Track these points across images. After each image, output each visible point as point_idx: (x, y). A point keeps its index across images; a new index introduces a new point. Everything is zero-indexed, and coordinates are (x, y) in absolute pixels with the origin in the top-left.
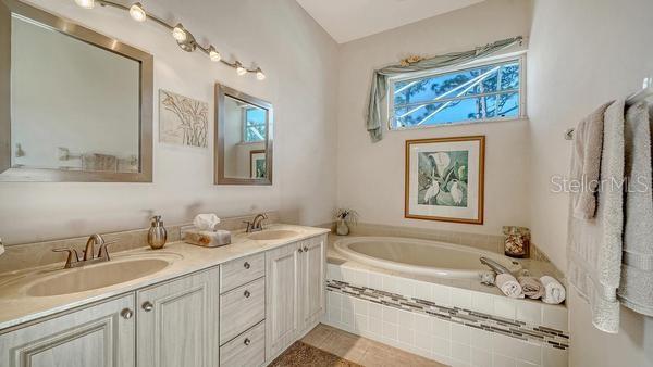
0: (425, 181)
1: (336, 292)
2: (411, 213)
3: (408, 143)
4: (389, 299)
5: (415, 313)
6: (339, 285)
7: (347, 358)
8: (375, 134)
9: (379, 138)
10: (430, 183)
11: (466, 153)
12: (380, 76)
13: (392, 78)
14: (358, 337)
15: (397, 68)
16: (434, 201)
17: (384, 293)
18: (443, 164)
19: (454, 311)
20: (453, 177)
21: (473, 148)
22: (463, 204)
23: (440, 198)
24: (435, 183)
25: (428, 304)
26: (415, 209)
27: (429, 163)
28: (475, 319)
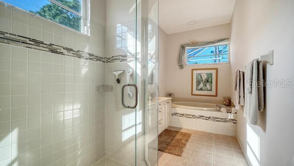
0: (198, 83)
1: (175, 116)
2: (194, 93)
3: (193, 70)
4: (191, 116)
5: (199, 119)
6: (175, 114)
7: (181, 131)
8: (181, 67)
9: (183, 68)
10: (200, 83)
11: (211, 74)
12: (183, 47)
13: (187, 48)
14: (182, 128)
15: (189, 45)
16: (201, 89)
17: (189, 115)
18: (205, 77)
19: (209, 118)
20: (208, 81)
21: (214, 72)
22: (211, 90)
23: (203, 88)
24: (202, 83)
25: (202, 116)
26: (195, 92)
27: (200, 77)
28: (215, 119)
